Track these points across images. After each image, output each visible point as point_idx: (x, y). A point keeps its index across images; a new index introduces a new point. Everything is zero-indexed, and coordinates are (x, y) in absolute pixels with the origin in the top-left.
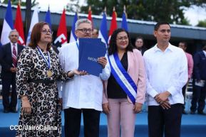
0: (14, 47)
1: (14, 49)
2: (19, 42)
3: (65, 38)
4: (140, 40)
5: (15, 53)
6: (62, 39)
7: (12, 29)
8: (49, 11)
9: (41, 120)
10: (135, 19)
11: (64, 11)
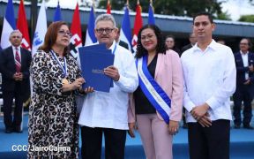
0: (17, 52)
1: (17, 54)
2: (23, 45)
3: (79, 39)
4: (170, 39)
5: (18, 58)
6: (76, 40)
7: (14, 29)
8: (59, 6)
9: (54, 141)
10: (164, 14)
11: (77, 6)
